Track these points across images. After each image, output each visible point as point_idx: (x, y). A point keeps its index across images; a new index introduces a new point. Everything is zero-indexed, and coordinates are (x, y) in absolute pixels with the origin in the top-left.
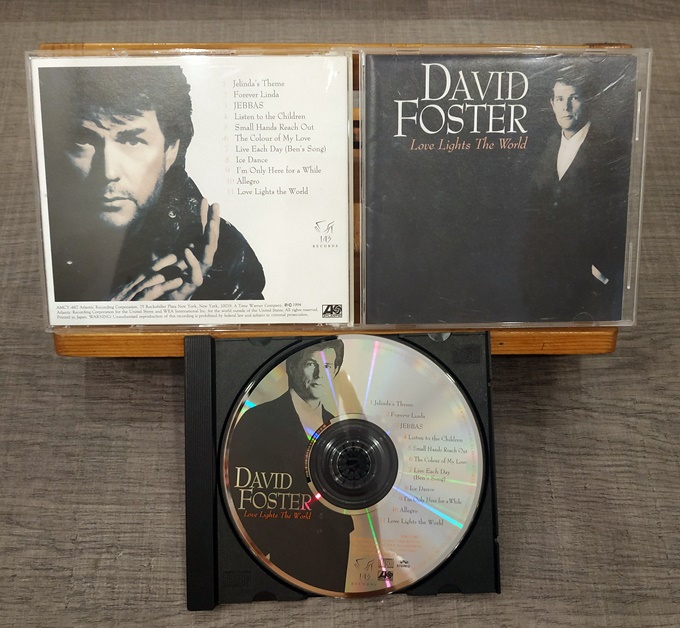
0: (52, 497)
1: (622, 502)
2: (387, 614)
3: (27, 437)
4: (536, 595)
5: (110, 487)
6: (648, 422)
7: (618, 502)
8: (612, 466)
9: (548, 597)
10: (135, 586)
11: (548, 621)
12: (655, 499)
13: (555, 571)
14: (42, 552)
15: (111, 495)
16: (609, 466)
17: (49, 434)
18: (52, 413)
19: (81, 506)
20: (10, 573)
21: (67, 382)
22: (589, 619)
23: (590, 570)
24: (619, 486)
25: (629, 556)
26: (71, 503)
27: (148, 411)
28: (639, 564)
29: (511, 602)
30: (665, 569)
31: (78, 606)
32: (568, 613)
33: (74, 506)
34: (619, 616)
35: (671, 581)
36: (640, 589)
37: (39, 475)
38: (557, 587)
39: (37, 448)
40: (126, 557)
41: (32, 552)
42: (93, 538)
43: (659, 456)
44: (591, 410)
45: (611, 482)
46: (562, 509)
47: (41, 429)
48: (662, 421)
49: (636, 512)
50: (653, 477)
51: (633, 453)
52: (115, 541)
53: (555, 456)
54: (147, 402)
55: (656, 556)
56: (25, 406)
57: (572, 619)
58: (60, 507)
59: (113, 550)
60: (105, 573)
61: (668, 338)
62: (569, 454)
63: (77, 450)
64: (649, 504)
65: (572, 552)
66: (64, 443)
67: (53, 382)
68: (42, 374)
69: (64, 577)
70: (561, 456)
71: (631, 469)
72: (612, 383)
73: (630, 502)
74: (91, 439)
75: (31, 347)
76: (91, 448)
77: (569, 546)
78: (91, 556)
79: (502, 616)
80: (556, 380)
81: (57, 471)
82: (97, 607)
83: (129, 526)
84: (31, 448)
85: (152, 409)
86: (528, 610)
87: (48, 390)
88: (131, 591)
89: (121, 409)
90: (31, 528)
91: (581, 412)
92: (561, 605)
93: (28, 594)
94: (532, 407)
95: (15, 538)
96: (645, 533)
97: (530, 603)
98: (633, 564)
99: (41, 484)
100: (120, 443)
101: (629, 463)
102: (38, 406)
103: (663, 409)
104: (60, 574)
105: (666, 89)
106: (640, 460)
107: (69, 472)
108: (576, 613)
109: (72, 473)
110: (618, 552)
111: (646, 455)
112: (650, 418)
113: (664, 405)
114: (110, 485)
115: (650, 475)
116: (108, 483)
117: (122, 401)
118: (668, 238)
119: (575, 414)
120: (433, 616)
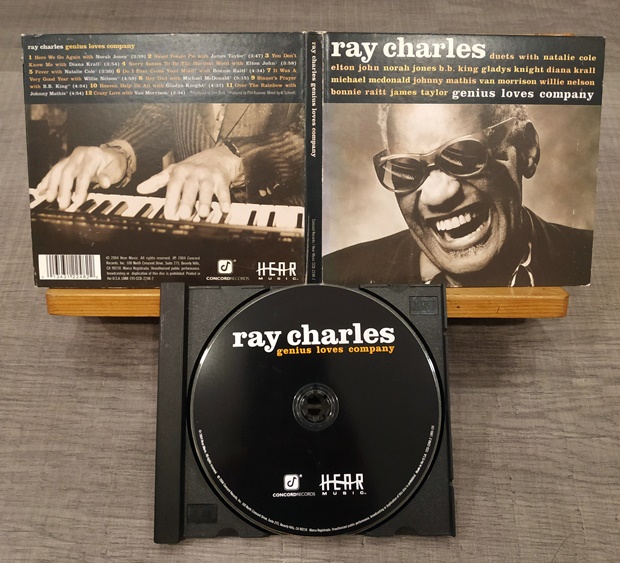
3: (65, 448)
19: (112, 519)
26: (103, 516)
33: (106, 519)
37: (74, 486)
39: (74, 459)
42: (122, 553)
53: (584, 485)
58: (93, 519)
62: (597, 484)
63: (112, 463)
68: (83, 387)
70: (590, 485)
74: (126, 452)
84: (68, 458)
90: (63, 540)
99: (75, 496)
102: (77, 418)
107: (103, 485)
116: (141, 496)
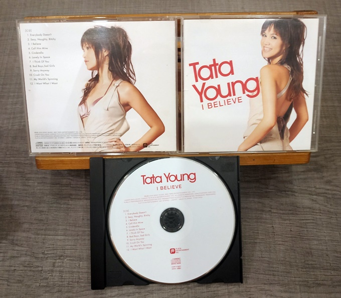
0: (33, 232)
1: (309, 238)
2: (193, 291)
4: (266, 283)
5: (61, 227)
6: (322, 198)
7: (306, 238)
8: (305, 220)
9: (272, 284)
10: (73, 275)
11: (271, 295)
12: (325, 236)
13: (276, 271)
14: (28, 258)
15: (61, 231)
16: (303, 220)
17: (31, 201)
18: (33, 191)
20: (13, 268)
21: (40, 176)
22: (292, 295)
23: (292, 271)
24: (308, 230)
25: (311, 264)
27: (79, 190)
28: (317, 268)
29: (253, 286)
30: (330, 271)
31: (45, 284)
32: (281, 291)
34: (306, 294)
35: (332, 277)
36: (317, 280)
38: (276, 279)
40: (68, 261)
41: (23, 259)
43: (328, 215)
44: (294, 192)
45: (303, 228)
46: (279, 241)
47: (28, 199)
48: (329, 198)
49: (316, 242)
50: (324, 225)
51: (314, 214)
52: (63, 254)
54: (78, 186)
55: (325, 264)
56: (20, 187)
57: (284, 295)
59: (62, 258)
60: (58, 269)
61: (333, 156)
64: (322, 239)
65: (284, 262)
66: (38, 206)
67: (33, 176)
69: (38, 271)
71: (314, 221)
72: (305, 179)
73: (313, 238)
75: (23, 159)
76: (52, 208)
77: (282, 259)
78: (51, 261)
79: (249, 293)
80: (278, 177)
81: (35, 219)
82: (54, 285)
83: (70, 246)
85: (81, 189)
86: (262, 290)
87: (31, 180)
88: (71, 278)
89: (66, 189)
91: (289, 193)
92: (277, 288)
93: (22, 279)
94: (265, 190)
95: (15, 252)
96: (320, 253)
97: (263, 287)
98: (314, 268)
100: (65, 206)
101: (313, 218)
103: (330, 192)
104: (37, 269)
105: (334, 31)
106: (318, 217)
108: (285, 292)
109: (42, 220)
110: (307, 262)
111: (321, 214)
112: (323, 196)
113: (330, 190)
114: (60, 226)
115: (323, 224)
117: (67, 185)
118: (334, 106)
119: (286, 194)
120: (216, 292)
